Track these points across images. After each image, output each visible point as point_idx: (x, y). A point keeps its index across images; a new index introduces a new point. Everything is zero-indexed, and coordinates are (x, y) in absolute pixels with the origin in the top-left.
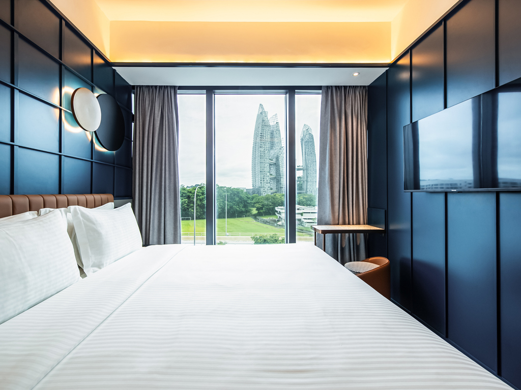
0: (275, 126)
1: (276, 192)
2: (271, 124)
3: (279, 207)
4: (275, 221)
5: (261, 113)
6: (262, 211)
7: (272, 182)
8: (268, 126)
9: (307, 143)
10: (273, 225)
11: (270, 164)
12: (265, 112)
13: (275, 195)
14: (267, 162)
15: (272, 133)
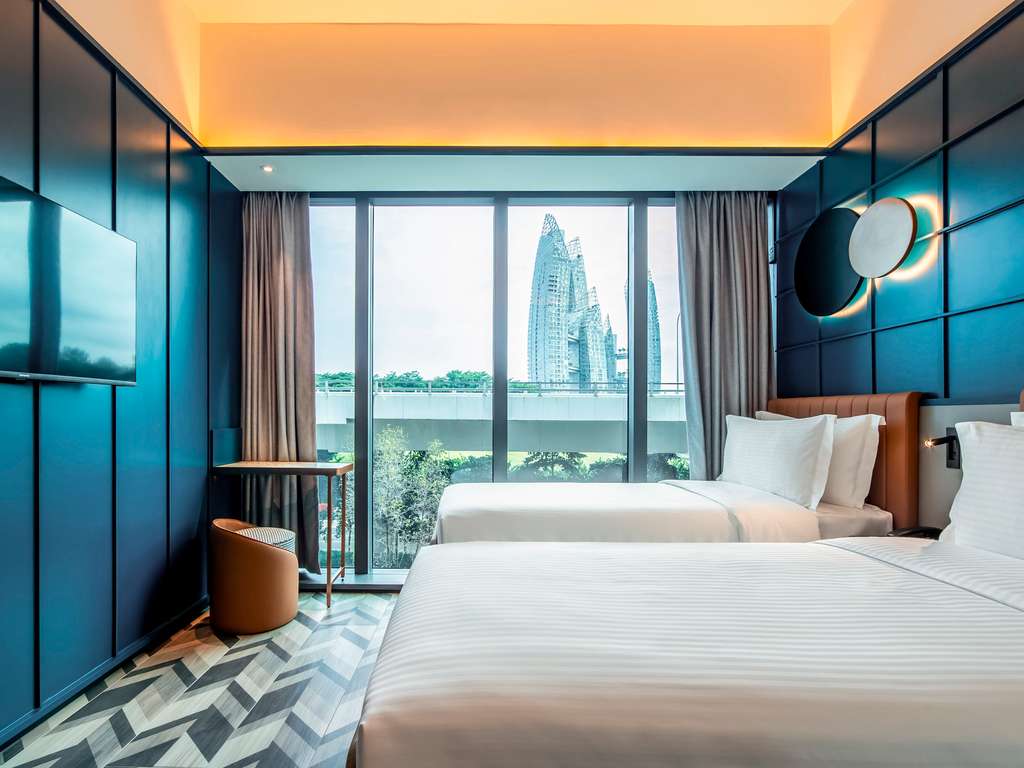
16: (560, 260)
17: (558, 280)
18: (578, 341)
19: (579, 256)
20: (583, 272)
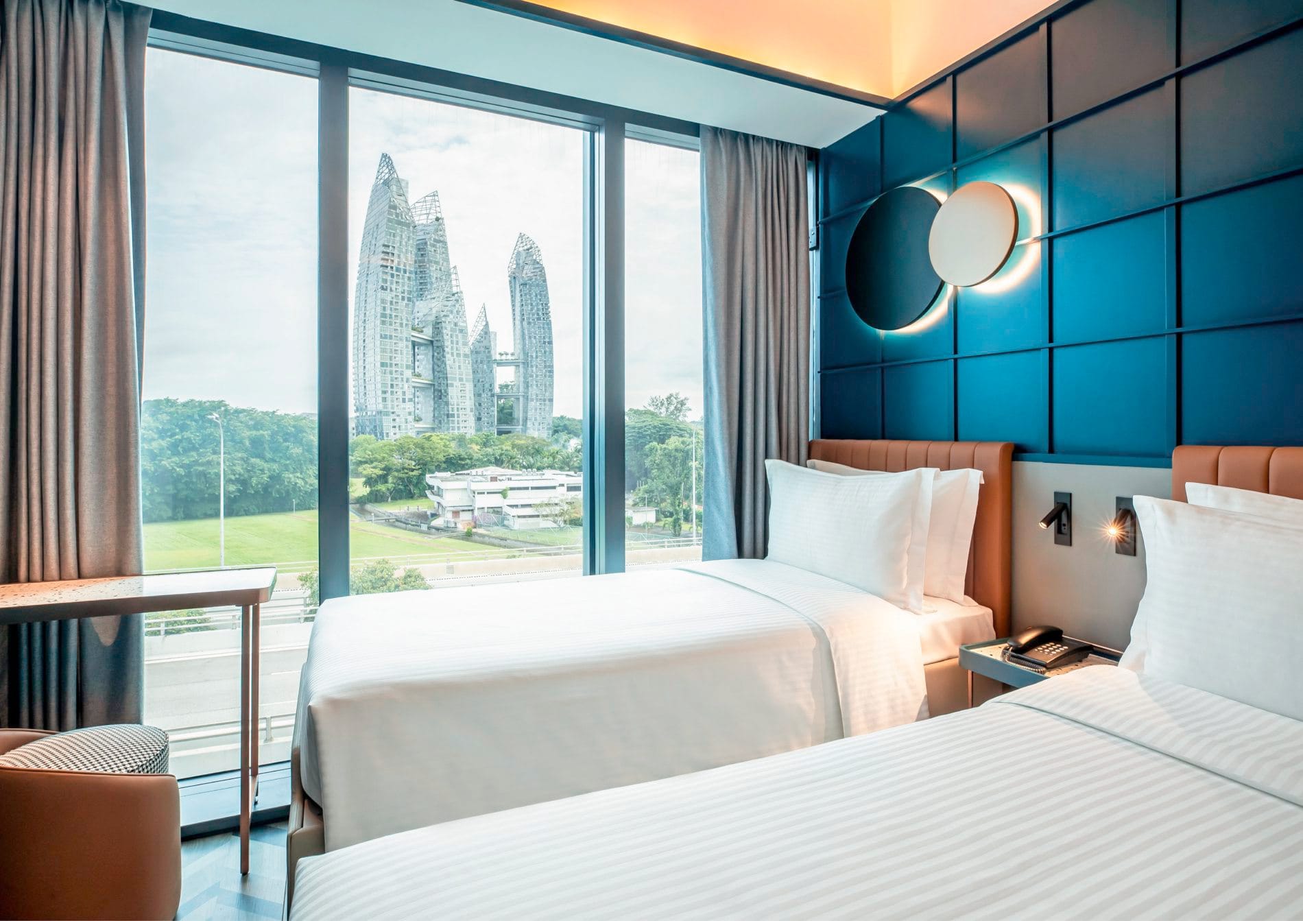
0: (432, 229)
1: (433, 429)
2: (420, 220)
3: (437, 474)
4: (424, 517)
5: (387, 183)
6: (382, 487)
7: (421, 397)
8: (408, 225)
9: (526, 290)
10: (415, 528)
11: (414, 344)
12: (398, 181)
13: (428, 439)
14: (405, 335)
15: (421, 249)
16: (400, 223)
17: (396, 252)
18: (432, 342)
19: (437, 219)
20: (445, 243)
